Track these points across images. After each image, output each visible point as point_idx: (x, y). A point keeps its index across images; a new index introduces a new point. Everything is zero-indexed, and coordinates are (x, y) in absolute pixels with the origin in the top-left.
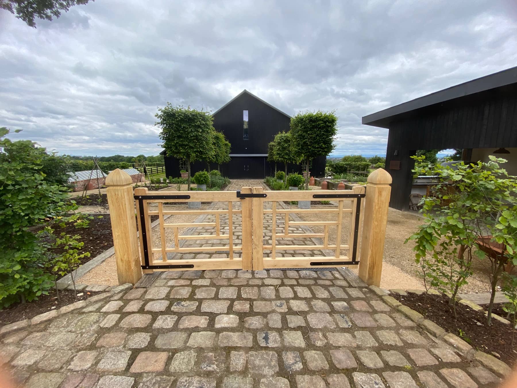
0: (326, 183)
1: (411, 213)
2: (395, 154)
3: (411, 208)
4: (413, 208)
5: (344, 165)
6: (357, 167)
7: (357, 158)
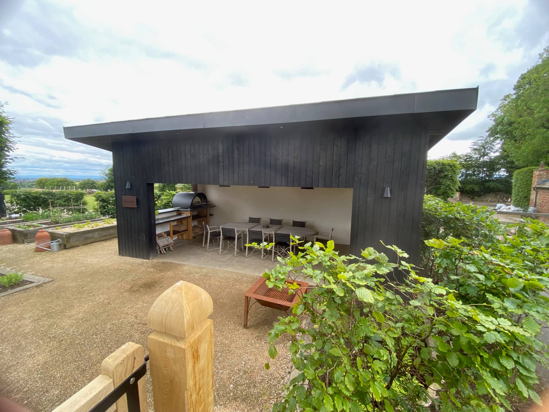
0: (9, 232)
1: (161, 260)
2: (128, 186)
3: (159, 252)
4: (160, 251)
5: (41, 194)
6: (64, 197)
7: (60, 182)
